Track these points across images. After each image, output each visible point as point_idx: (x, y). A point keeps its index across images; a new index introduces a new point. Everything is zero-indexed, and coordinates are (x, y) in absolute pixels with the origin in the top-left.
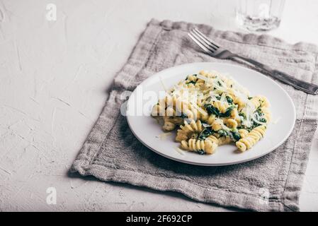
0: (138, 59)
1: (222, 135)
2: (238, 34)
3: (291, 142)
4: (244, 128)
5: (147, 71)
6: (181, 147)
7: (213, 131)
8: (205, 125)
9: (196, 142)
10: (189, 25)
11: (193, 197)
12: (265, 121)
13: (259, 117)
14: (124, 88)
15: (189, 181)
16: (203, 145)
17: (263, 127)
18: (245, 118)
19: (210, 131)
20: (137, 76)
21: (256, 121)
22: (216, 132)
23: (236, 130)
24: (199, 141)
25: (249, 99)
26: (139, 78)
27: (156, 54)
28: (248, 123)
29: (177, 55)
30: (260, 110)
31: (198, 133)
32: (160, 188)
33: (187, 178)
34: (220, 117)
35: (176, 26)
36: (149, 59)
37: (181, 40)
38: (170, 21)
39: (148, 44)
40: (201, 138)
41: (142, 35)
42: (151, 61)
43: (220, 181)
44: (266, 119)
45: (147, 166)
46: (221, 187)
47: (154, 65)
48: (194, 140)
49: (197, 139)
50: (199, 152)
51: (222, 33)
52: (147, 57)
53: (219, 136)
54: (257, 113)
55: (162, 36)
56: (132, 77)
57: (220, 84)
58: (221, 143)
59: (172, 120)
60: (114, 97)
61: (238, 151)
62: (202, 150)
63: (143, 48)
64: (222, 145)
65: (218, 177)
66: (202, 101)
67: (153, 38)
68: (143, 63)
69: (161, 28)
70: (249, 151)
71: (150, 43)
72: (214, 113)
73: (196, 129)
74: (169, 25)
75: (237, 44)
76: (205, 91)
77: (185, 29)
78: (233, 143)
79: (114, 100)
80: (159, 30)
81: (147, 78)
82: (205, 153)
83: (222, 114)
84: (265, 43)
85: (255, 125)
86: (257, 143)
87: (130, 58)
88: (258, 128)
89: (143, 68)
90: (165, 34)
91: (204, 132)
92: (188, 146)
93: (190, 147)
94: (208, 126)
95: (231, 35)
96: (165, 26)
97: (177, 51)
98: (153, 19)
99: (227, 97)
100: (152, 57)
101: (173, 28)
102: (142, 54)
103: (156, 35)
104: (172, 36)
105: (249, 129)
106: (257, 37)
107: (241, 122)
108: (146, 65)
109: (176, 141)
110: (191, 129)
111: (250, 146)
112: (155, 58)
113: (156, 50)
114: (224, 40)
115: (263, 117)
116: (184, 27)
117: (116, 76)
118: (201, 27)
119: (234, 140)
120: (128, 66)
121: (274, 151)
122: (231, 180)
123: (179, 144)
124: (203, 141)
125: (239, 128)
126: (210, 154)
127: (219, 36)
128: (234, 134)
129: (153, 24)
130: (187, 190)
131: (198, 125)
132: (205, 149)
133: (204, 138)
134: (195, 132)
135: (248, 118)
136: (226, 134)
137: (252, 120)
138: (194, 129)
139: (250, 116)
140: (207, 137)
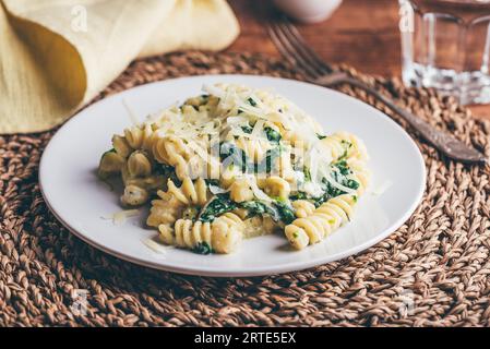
1: (253, 213)
4: (304, 198)
6: (158, 239)
7: (233, 203)
8: (215, 190)
9: (193, 225)
12: (354, 186)
13: (341, 178)
16: (208, 233)
17: (349, 197)
18: (308, 176)
19: (226, 201)
22: (240, 205)
23: (288, 203)
24: (198, 224)
25: (321, 138)
28: (316, 189)
30: (345, 164)
31: (198, 206)
40: (205, 216)
44: (357, 181)
48: (189, 222)
49: (195, 219)
50: (199, 249)
53: (246, 213)
54: (337, 170)
58: (251, 230)
59: (141, 182)
61: (289, 247)
62: (204, 244)
64: (253, 235)
70: (315, 247)
73: (195, 197)
76: (218, 120)
78: (278, 232)
82: (215, 252)
83: (255, 164)
85: (332, 192)
86: (334, 231)
88: (338, 199)
91: (212, 205)
92: (174, 234)
93: (178, 238)
94: (222, 191)
99: (268, 130)
105: (317, 202)
107: (299, 184)
110: (183, 198)
111: (318, 235)
115: (350, 177)
119: (280, 224)
123: (154, 233)
124: (207, 224)
125: (293, 197)
126: (224, 253)
128: (281, 209)
131: (198, 190)
132: (212, 242)
133: (211, 217)
134: (192, 205)
135: (314, 177)
136: (261, 209)
137: (324, 181)
138: (190, 198)
139: (319, 171)
140: (218, 216)
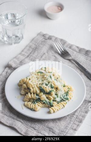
0: (26, 52)
1: (44, 103)
2: (77, 47)
3: (78, 111)
4: (56, 101)
5: (27, 60)
6: (24, 105)
8: (37, 97)
9: (31, 104)
10: (56, 38)
11: (20, 132)
12: (67, 99)
13: (65, 97)
14: (12, 67)
15: (22, 123)
16: (34, 106)
17: (65, 102)
18: (58, 97)
19: (39, 100)
20: (21, 62)
21: (63, 99)
22: (42, 101)
23: (52, 102)
26: (21, 63)
27: (35, 51)
28: (58, 99)
29: (44, 54)
30: (68, 93)
32: (7, 124)
33: (22, 121)
34: (46, 94)
35: (50, 38)
36: (31, 53)
37: (49, 46)
38: (48, 35)
39: (33, 45)
40: (34, 102)
41: (33, 40)
42: (31, 54)
43: (36, 126)
44: (69, 98)
45: (6, 111)
46: (35, 129)
47: (31, 57)
51: (70, 45)
52: (30, 52)
53: (43, 103)
54: (65, 95)
55: (41, 42)
56: (18, 62)
57: (51, 77)
58: (44, 106)
60: (6, 71)
61: (49, 112)
62: (32, 109)
63: (30, 47)
65: (36, 124)
66: (40, 84)
67: (36, 42)
68: (27, 55)
69: (43, 37)
71: (35, 45)
72: (43, 92)
74: (47, 37)
75: (75, 53)
76: (43, 79)
77: (53, 40)
79: (6, 72)
80: (41, 39)
81: (25, 64)
82: (34, 110)
83: (46, 93)
84: (88, 55)
86: (60, 110)
87: (23, 51)
88: (62, 103)
89: (26, 58)
90: (43, 41)
91: (36, 100)
92: (27, 105)
94: (39, 97)
95: (74, 47)
96: (45, 37)
97: (45, 51)
98: (41, 32)
99: (51, 85)
100: (32, 53)
101: (48, 38)
102: (29, 50)
103: (39, 41)
104: (45, 43)
105: (58, 102)
106: (86, 51)
107: (55, 98)
108: (28, 56)
109: (23, 101)
110: (31, 97)
112: (33, 54)
113: (35, 49)
114: (70, 49)
115: (67, 97)
116: (53, 39)
117: (11, 61)
118: (61, 40)
120: (19, 56)
121: (68, 115)
122: (41, 127)
124: (34, 104)
125: (54, 101)
126: (36, 111)
127: (68, 46)
128: (50, 103)
129: (40, 35)
130: (19, 128)
131: (34, 96)
132: (34, 108)
133: (35, 103)
134: (33, 99)
135: (59, 97)
136: (46, 103)
137: (61, 98)
138: (32, 97)
139: (60, 96)
140: (37, 102)
